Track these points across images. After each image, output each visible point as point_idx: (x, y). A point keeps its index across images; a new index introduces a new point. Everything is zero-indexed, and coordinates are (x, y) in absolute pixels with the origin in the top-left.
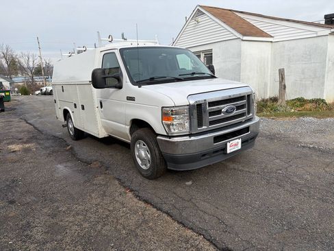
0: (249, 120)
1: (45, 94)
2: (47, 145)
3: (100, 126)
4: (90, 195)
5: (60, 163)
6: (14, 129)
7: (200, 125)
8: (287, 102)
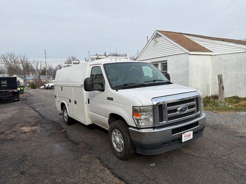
0: (198, 116)
1: (48, 88)
2: (48, 128)
3: (87, 116)
4: (79, 170)
5: (57, 143)
6: (25, 115)
7: (161, 120)
8: (226, 99)
